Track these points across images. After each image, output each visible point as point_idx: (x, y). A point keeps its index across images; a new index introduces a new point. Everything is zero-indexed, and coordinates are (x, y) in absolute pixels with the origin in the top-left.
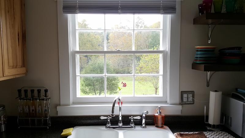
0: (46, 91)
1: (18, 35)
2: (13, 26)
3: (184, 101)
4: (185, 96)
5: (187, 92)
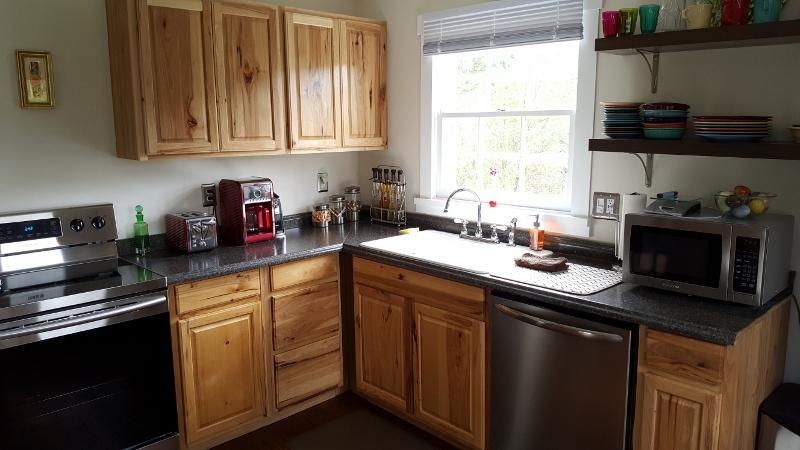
0: (400, 173)
1: (371, 93)
2: (361, 82)
3: (598, 211)
4: (601, 201)
5: (605, 195)
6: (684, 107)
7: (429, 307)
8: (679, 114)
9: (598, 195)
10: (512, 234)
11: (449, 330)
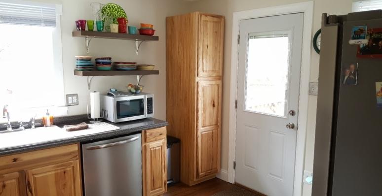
3: (69, 103)
4: (70, 98)
5: (72, 95)
6: (110, 59)
7: (40, 168)
8: (107, 61)
9: (68, 96)
10: (33, 122)
11: (56, 175)
